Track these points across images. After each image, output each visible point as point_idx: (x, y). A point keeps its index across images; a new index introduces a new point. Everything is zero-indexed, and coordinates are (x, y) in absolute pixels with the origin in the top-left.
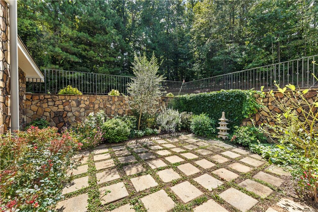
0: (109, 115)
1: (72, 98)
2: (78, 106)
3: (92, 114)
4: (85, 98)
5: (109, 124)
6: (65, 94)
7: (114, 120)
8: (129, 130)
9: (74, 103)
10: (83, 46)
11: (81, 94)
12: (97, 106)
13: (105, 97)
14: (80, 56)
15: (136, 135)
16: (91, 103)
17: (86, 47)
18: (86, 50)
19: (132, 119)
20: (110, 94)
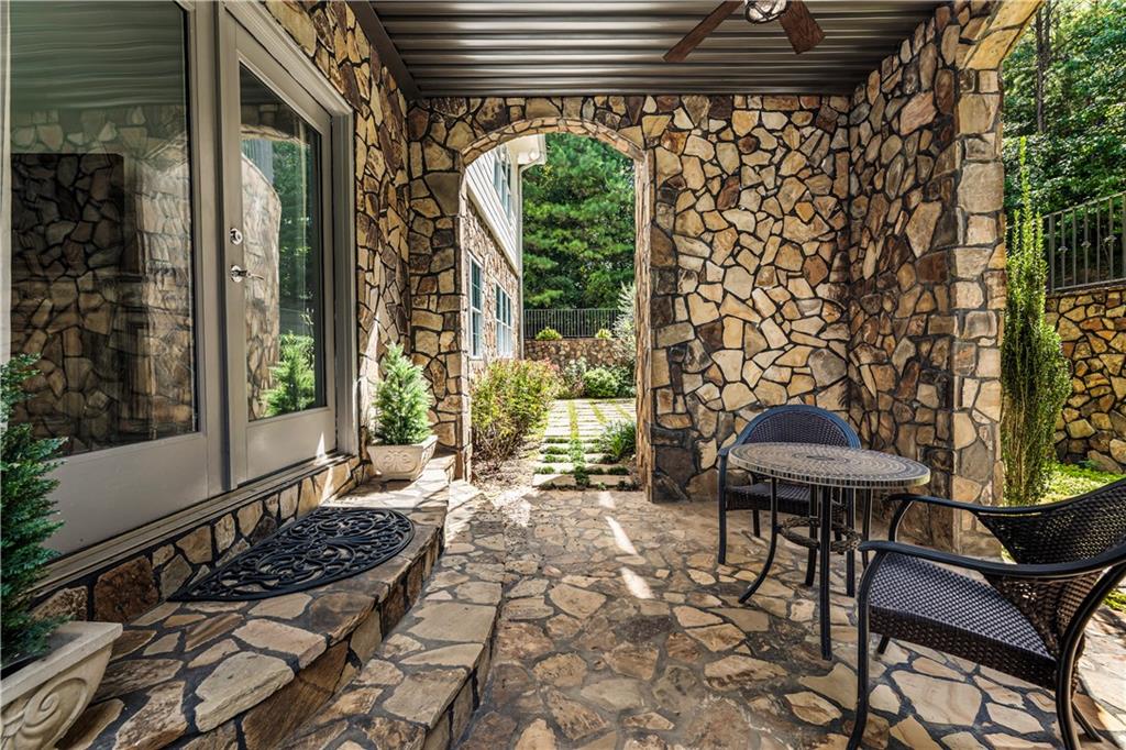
0: (592, 363)
1: (552, 342)
2: (557, 353)
3: (572, 362)
4: (565, 343)
5: (592, 374)
6: (543, 338)
7: (598, 370)
8: (616, 384)
9: (553, 349)
10: (559, 232)
11: (561, 337)
12: (579, 353)
13: (589, 341)
14: (555, 255)
15: (627, 392)
16: (572, 349)
17: (565, 233)
18: (565, 239)
19: (624, 372)
20: (597, 336)
